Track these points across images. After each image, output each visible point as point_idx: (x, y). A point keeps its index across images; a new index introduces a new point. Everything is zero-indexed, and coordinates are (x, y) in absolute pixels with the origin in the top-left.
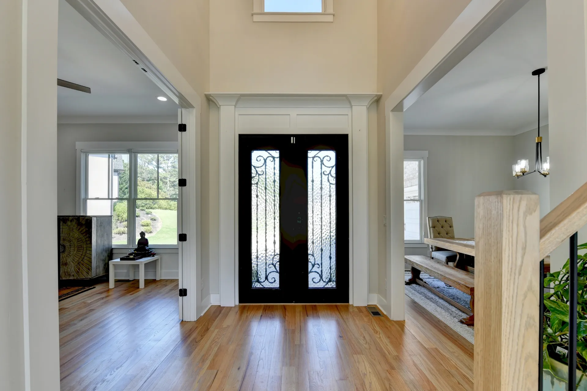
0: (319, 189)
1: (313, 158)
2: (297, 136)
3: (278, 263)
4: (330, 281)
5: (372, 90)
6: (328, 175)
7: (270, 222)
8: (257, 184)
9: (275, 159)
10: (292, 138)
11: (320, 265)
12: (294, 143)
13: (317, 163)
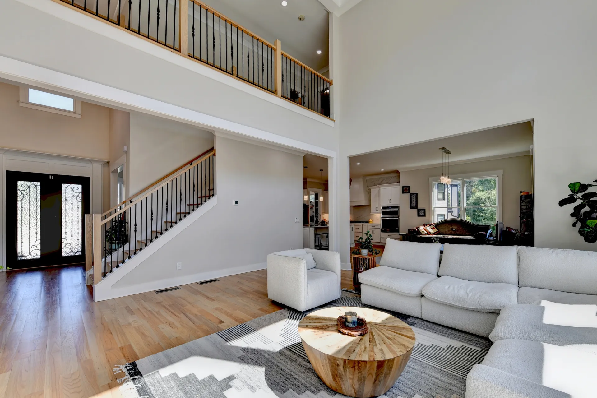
0: (70, 204)
1: (66, 188)
2: (54, 176)
3: (40, 245)
4: (78, 252)
5: (105, 157)
6: (77, 197)
7: (33, 221)
8: (22, 200)
9: (37, 187)
10: (50, 176)
11: (71, 244)
12: (52, 178)
13: (69, 191)
